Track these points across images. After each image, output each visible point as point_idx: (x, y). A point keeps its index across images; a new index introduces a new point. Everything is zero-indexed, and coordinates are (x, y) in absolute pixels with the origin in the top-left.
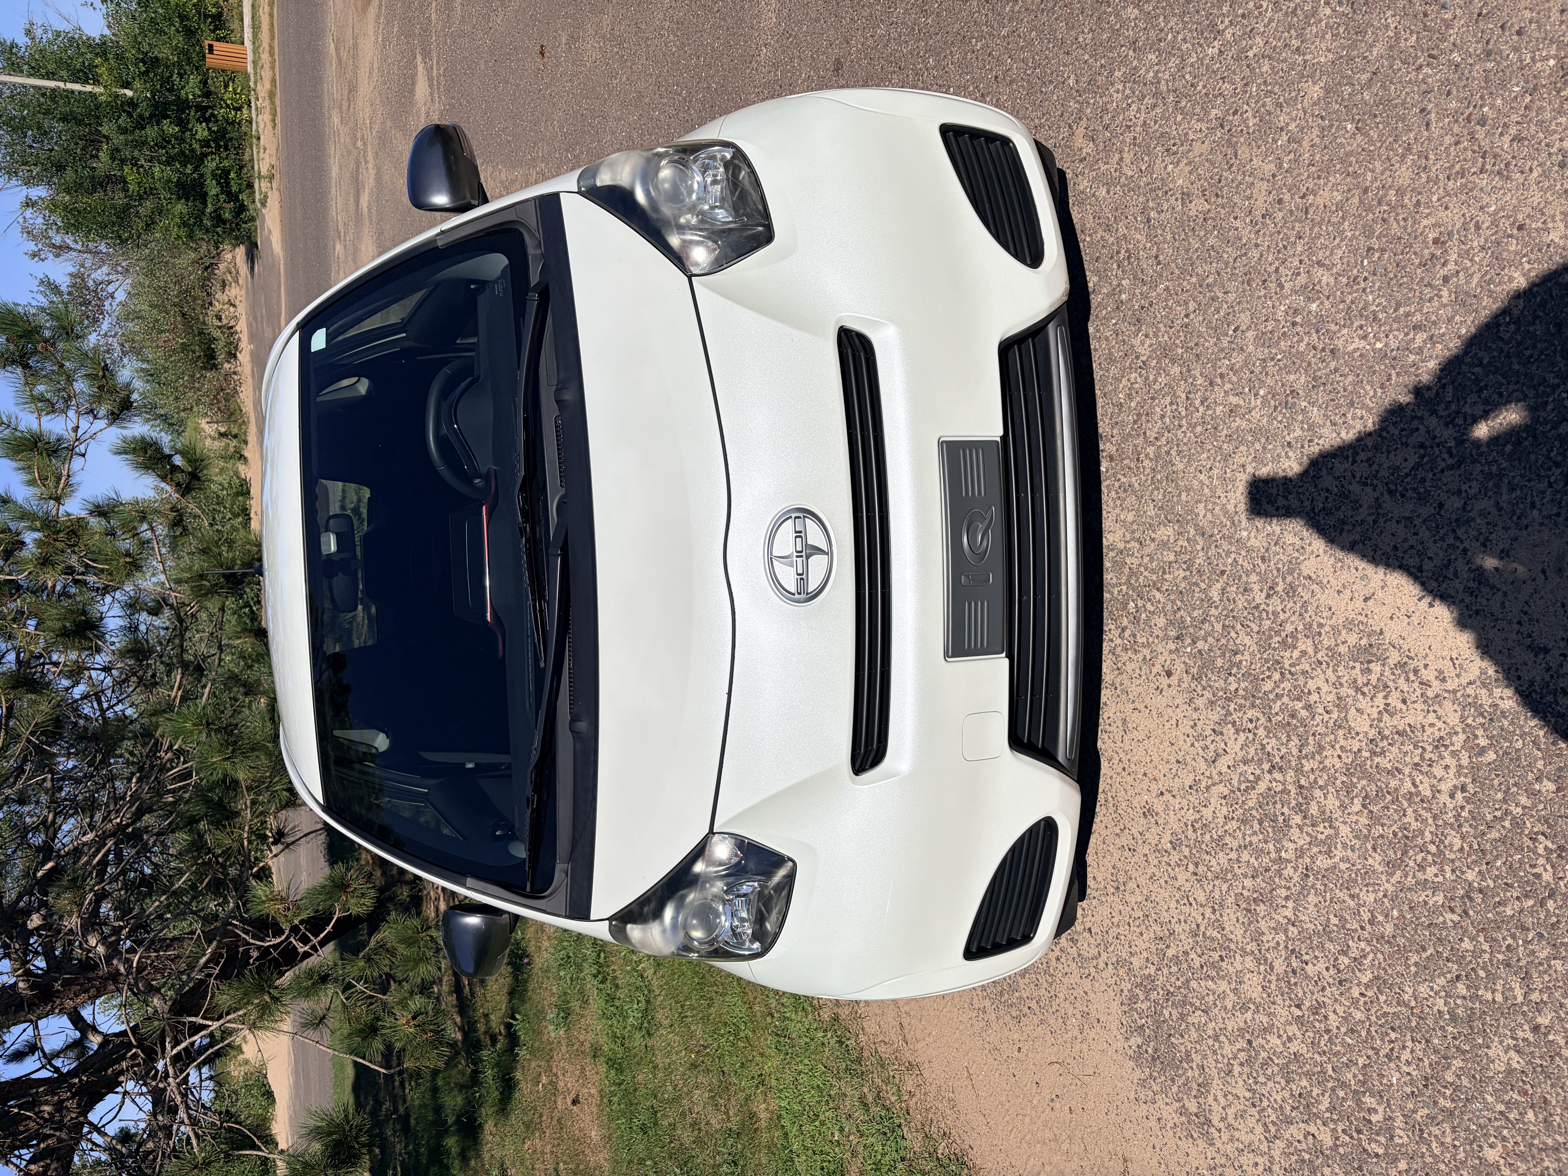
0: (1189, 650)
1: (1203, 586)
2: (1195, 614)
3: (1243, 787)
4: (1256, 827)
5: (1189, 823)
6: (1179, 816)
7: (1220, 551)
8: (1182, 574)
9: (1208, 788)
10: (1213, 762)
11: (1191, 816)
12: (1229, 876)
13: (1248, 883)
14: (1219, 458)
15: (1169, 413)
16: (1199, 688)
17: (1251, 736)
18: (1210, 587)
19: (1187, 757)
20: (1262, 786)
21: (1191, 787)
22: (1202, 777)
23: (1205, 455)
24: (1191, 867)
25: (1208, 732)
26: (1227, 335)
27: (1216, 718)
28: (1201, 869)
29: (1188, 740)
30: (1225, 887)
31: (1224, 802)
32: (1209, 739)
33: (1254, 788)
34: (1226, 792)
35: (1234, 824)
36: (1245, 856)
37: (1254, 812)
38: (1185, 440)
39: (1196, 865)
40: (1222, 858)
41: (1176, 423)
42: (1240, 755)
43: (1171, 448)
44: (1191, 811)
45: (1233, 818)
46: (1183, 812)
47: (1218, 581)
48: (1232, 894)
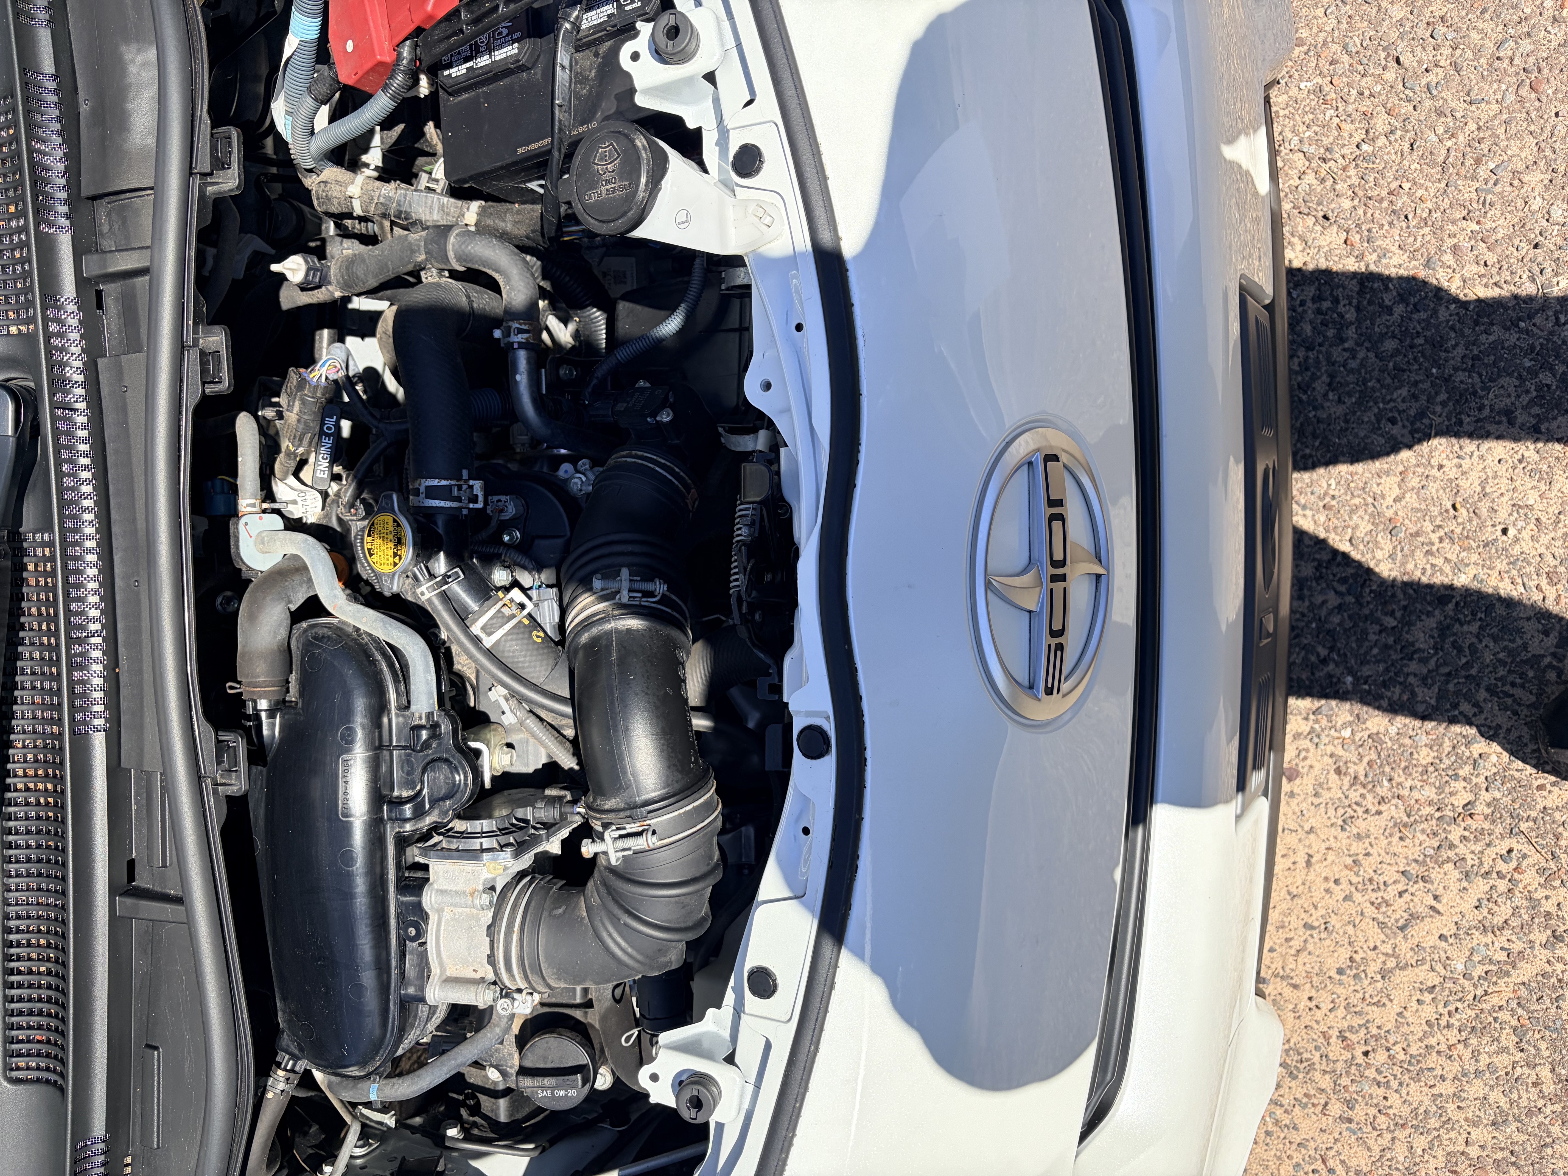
0: (1346, 733)
1: (1390, 622)
2: (1366, 671)
3: (1479, 971)
4: (1508, 1039)
5: (1334, 1033)
6: (1306, 1020)
7: (1439, 561)
8: (1333, 600)
9: (1384, 974)
10: (1402, 929)
11: (1339, 1020)
12: (1433, 1123)
13: (1480, 1134)
14: (1443, 396)
15: (1310, 315)
16: (1370, 802)
17: (1502, 886)
18: (1410, 624)
19: (1333, 920)
20: (1526, 972)
21: (1340, 971)
22: (1372, 954)
23: (1404, 392)
24: (1336, 1108)
25: (1390, 874)
26: (1474, 178)
27: (1415, 853)
28: (1359, 1113)
29: (1336, 889)
30: (1420, 1143)
31: (1428, 997)
32: (1392, 891)
33: (1508, 974)
34: (1433, 979)
35: (1453, 1036)
36: (1476, 1089)
37: (1504, 1016)
38: (1353, 364)
39: (1350, 1104)
40: (1418, 1094)
41: (1331, 333)
42: (1473, 917)
43: (1314, 378)
44: (1341, 1012)
45: (1448, 1026)
46: (1319, 1015)
47: (1429, 614)
48: (1440, 1153)
